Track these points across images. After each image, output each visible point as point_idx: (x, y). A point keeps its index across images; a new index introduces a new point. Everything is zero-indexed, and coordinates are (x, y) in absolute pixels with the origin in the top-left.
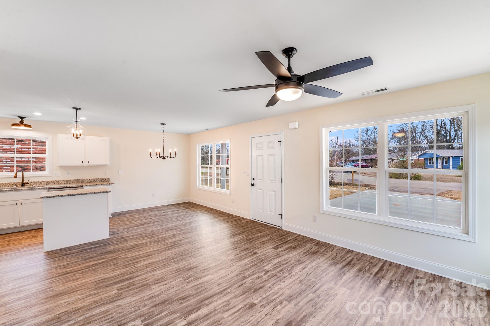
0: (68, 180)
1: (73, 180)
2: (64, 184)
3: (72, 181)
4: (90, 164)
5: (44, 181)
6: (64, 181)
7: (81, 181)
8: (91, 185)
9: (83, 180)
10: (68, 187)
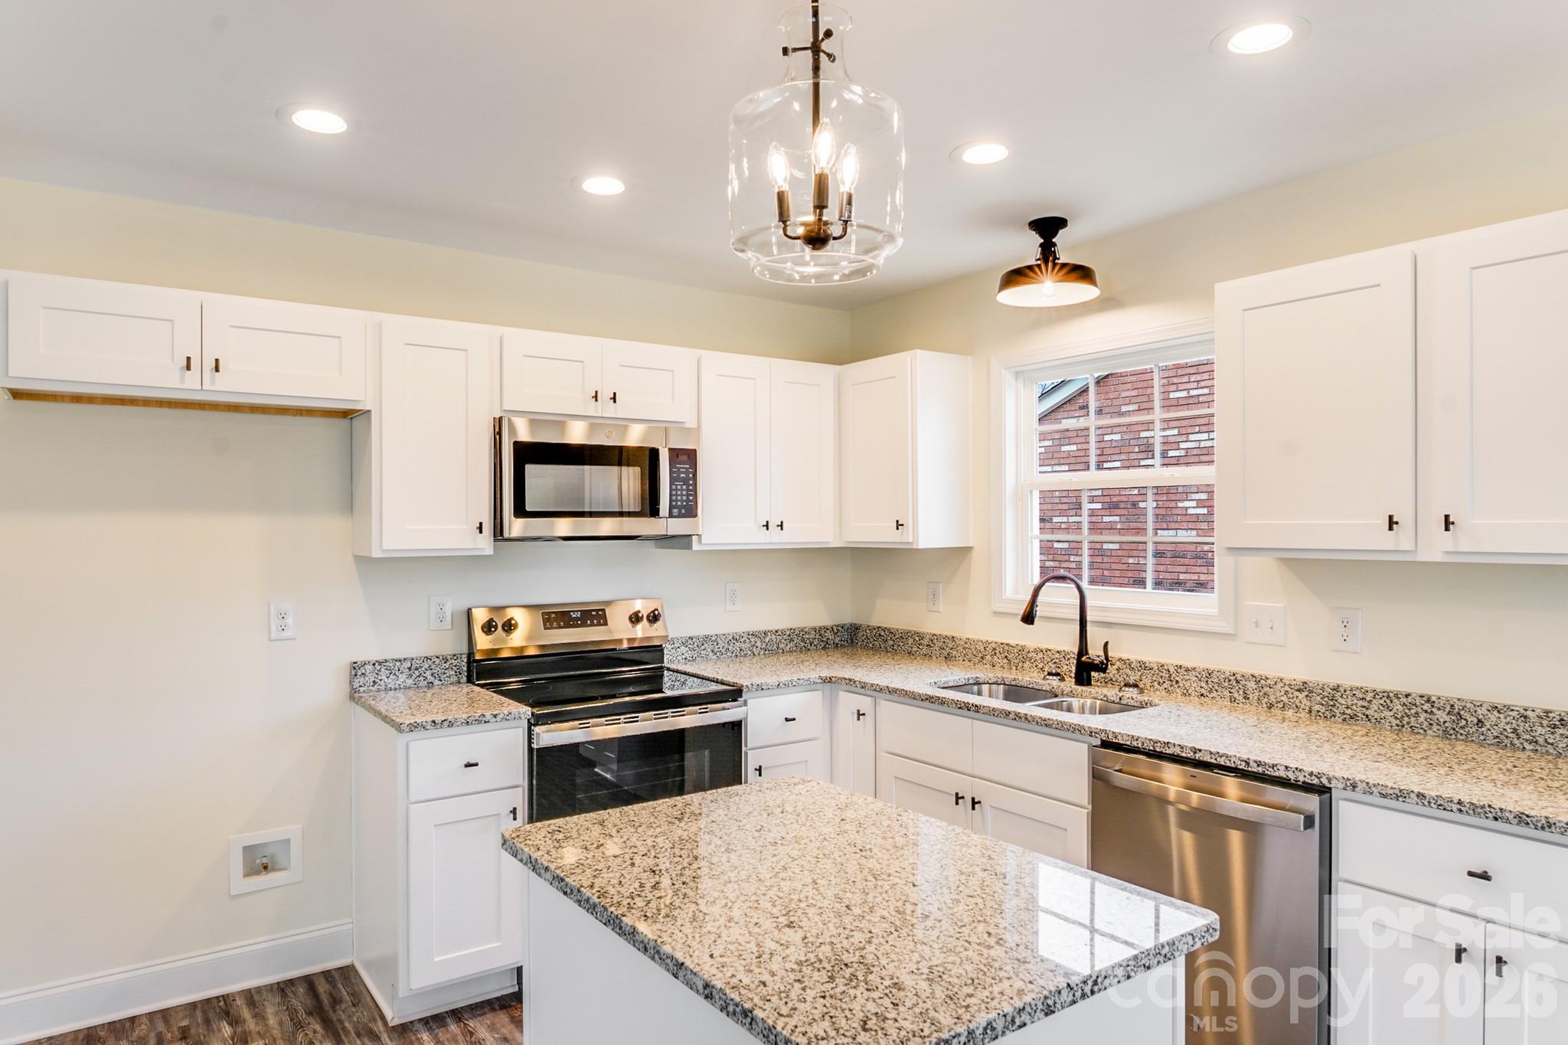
0: (1336, 689)
1: (1375, 693)
2: (1303, 714)
3: (1368, 696)
4: (1466, 542)
5: (1187, 670)
6: (1303, 687)
7: (1442, 716)
8: (1401, 795)
9: (1456, 711)
10: (1207, 758)
